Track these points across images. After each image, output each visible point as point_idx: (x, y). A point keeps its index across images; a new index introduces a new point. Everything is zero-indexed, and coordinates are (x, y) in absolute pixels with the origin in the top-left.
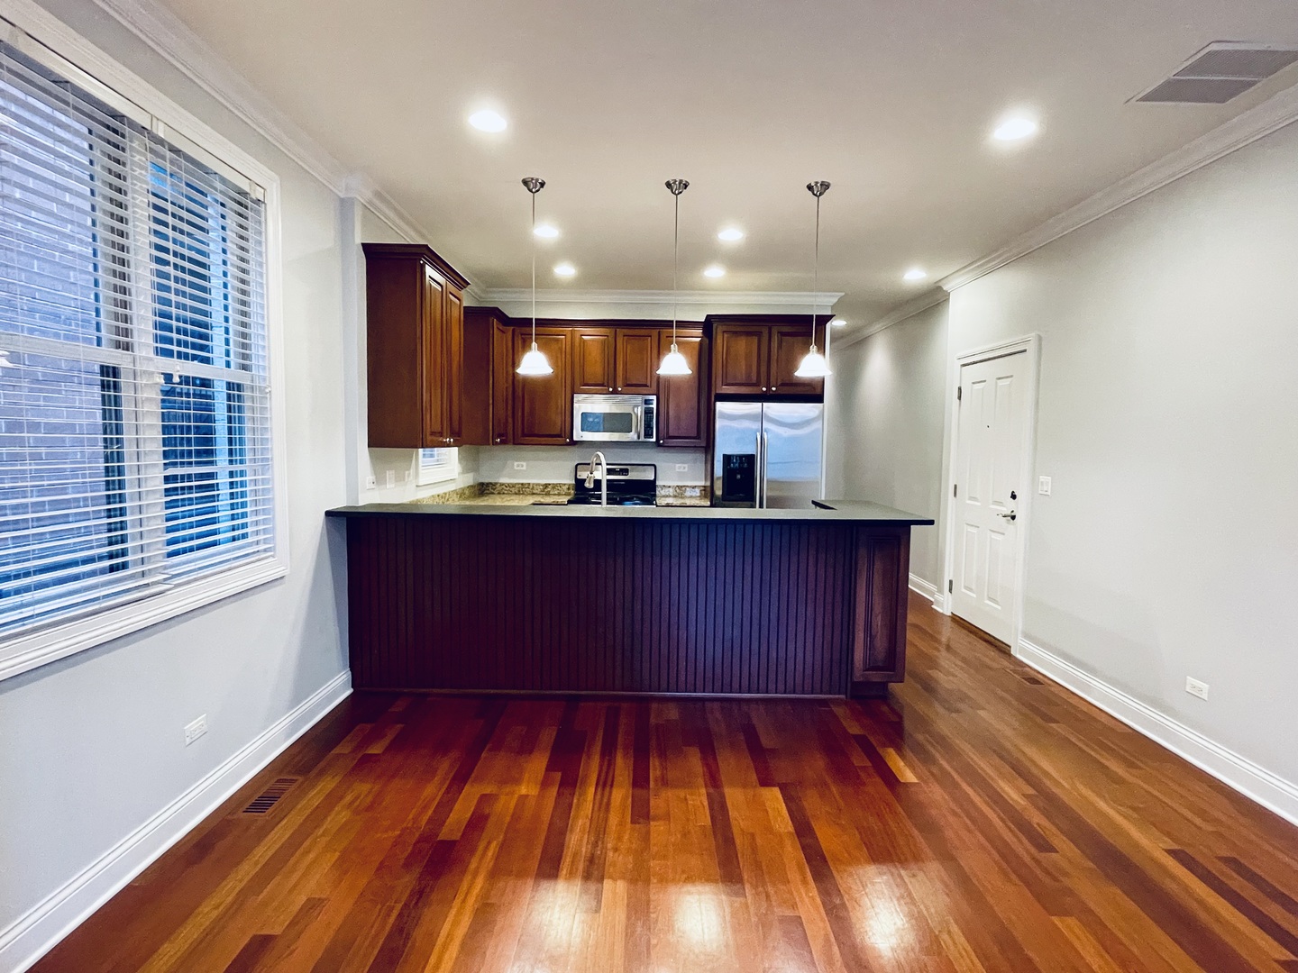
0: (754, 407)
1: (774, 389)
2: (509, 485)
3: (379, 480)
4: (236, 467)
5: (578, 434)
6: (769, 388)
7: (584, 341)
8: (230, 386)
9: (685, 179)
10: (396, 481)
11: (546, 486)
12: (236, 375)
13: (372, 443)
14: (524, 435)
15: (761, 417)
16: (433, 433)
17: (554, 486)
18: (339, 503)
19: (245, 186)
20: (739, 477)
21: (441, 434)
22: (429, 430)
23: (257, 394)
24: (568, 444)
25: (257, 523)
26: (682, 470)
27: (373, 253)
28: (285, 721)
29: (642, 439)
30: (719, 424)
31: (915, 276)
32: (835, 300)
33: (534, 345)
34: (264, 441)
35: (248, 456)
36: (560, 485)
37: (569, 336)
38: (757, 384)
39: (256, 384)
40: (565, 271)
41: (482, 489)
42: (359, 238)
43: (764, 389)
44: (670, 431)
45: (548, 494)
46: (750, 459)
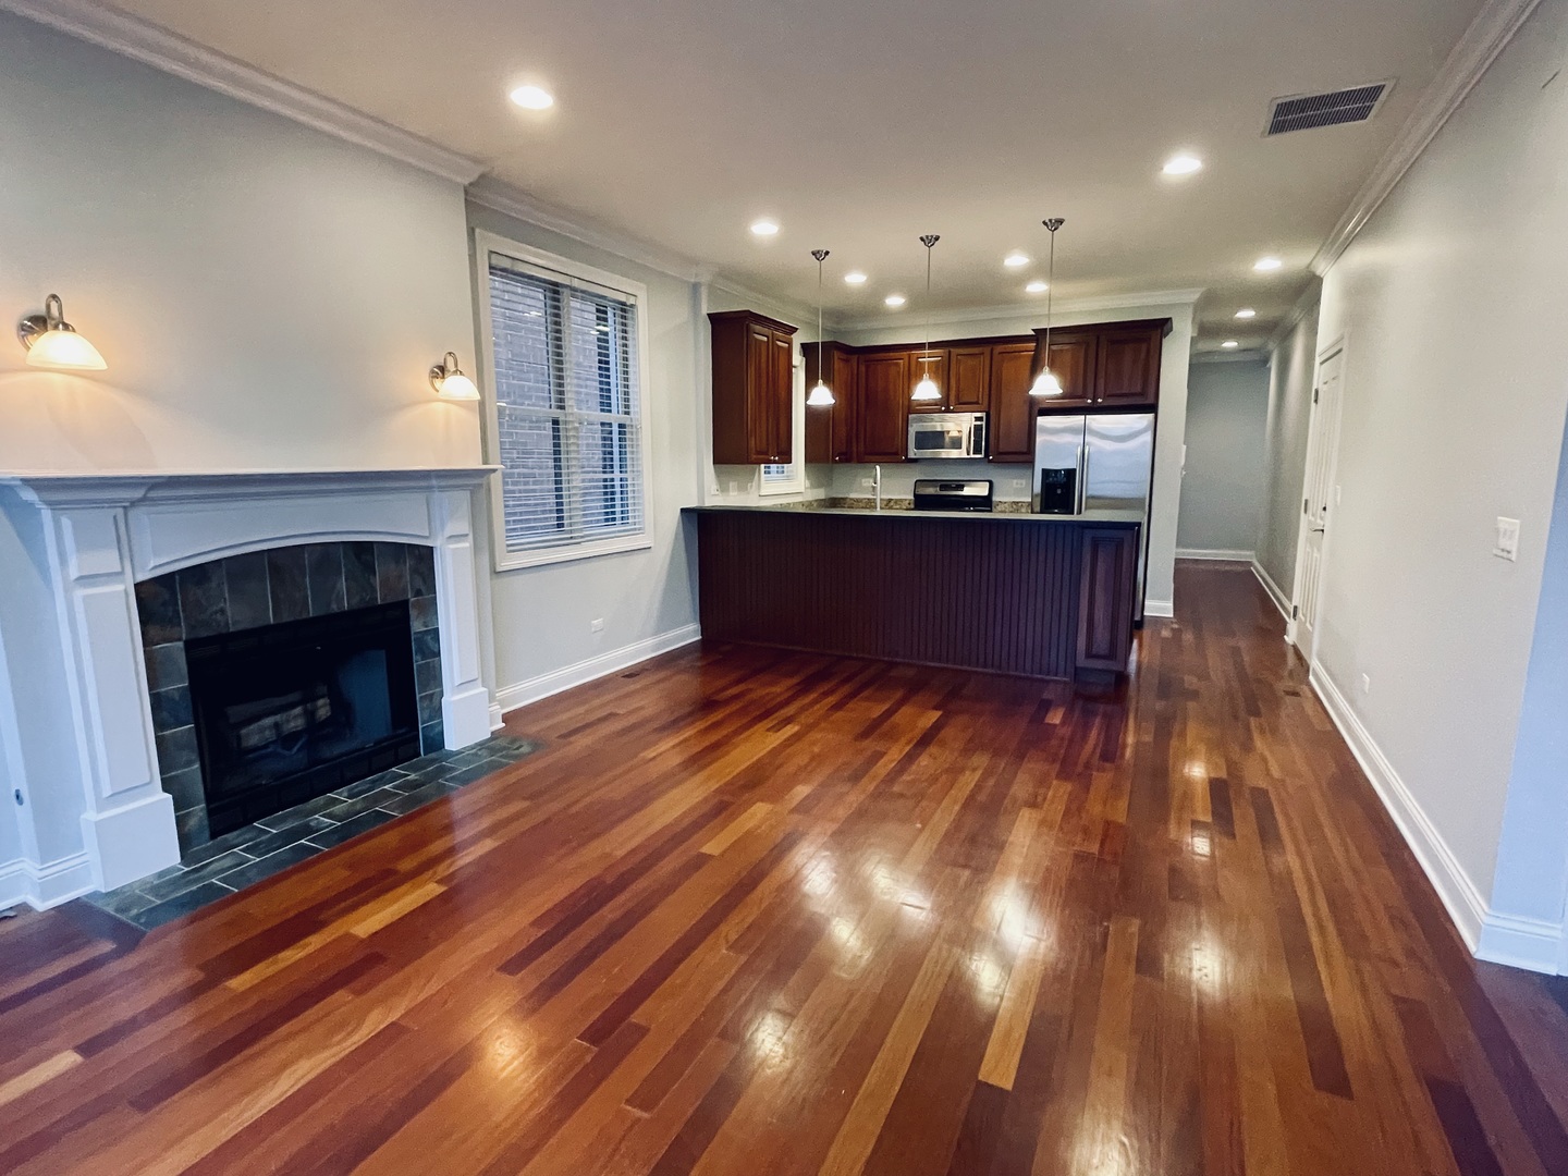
0: (1078, 420)
1: (1100, 400)
2: (858, 500)
3: (723, 489)
4: (623, 475)
5: (913, 453)
6: (1094, 400)
7: (920, 363)
8: (620, 426)
9: (935, 234)
10: (739, 491)
11: (890, 500)
12: (623, 418)
13: (716, 461)
14: (866, 454)
15: (1085, 430)
16: (758, 453)
17: (897, 501)
18: (693, 504)
19: (622, 298)
20: (1059, 491)
21: (766, 453)
22: (754, 451)
23: (634, 430)
24: (903, 462)
25: (634, 510)
26: (1019, 486)
27: (715, 319)
28: (650, 642)
29: (972, 456)
30: (1040, 439)
31: (1268, 265)
32: (1197, 296)
33: (820, 381)
34: (638, 459)
35: (629, 469)
36: (901, 500)
37: (906, 359)
38: (1084, 397)
39: (634, 423)
40: (895, 301)
41: (834, 502)
42: (705, 310)
43: (1089, 401)
44: (1001, 446)
45: (891, 508)
46: (1070, 473)
